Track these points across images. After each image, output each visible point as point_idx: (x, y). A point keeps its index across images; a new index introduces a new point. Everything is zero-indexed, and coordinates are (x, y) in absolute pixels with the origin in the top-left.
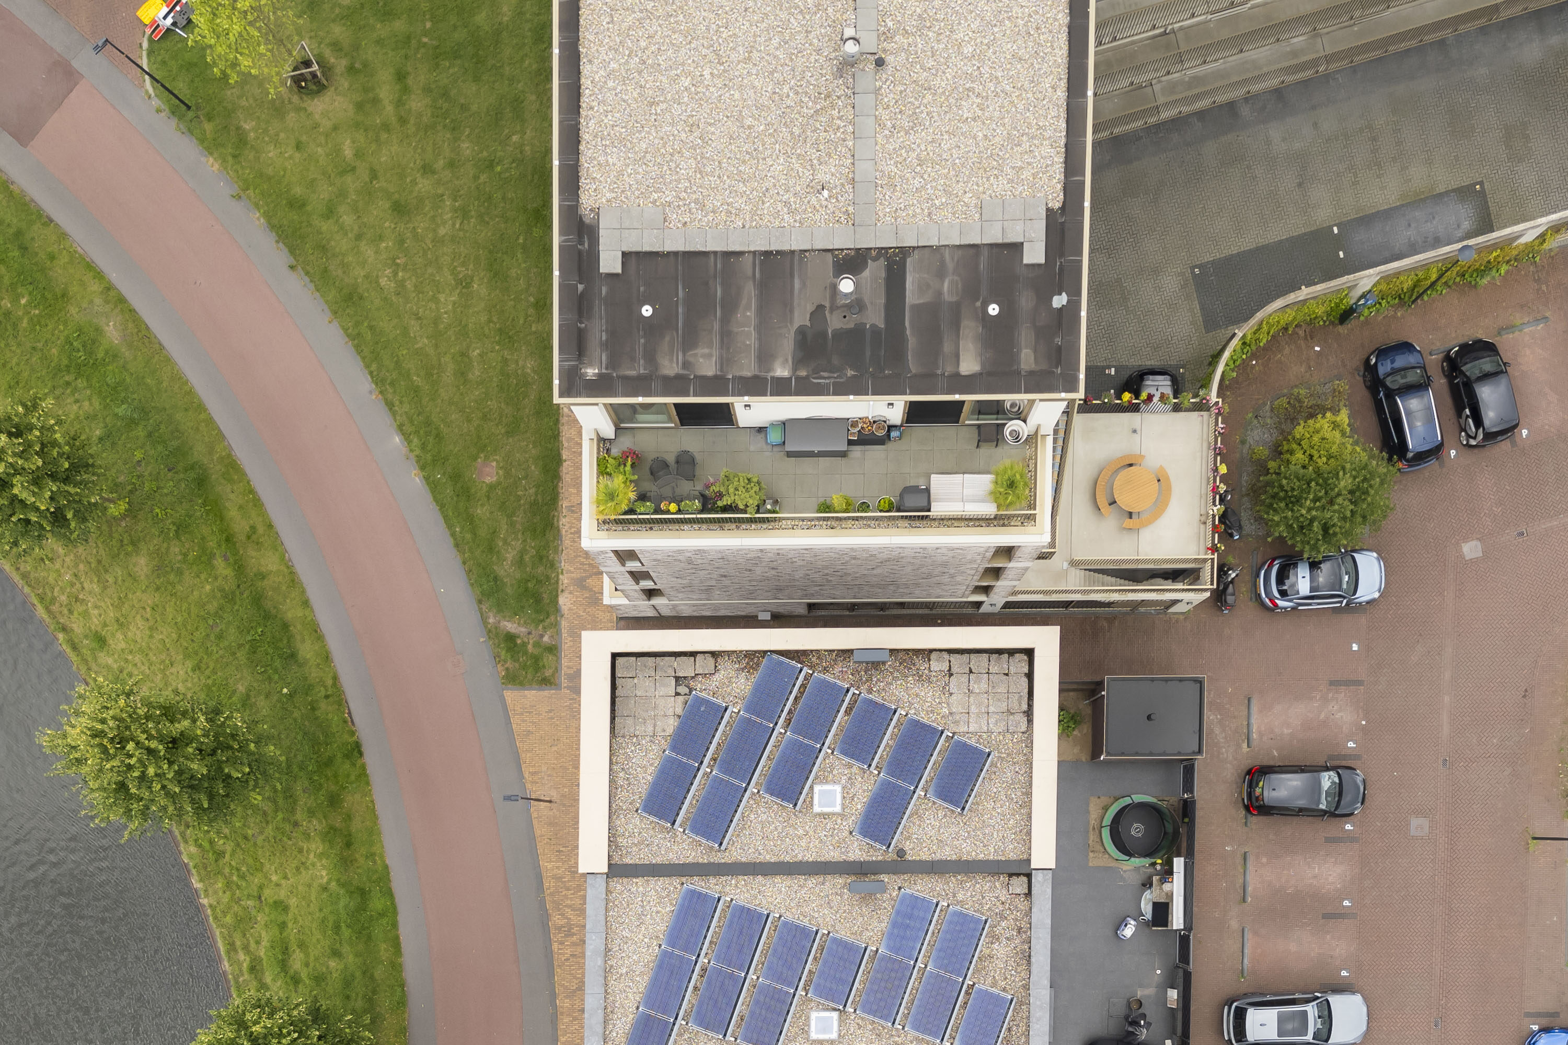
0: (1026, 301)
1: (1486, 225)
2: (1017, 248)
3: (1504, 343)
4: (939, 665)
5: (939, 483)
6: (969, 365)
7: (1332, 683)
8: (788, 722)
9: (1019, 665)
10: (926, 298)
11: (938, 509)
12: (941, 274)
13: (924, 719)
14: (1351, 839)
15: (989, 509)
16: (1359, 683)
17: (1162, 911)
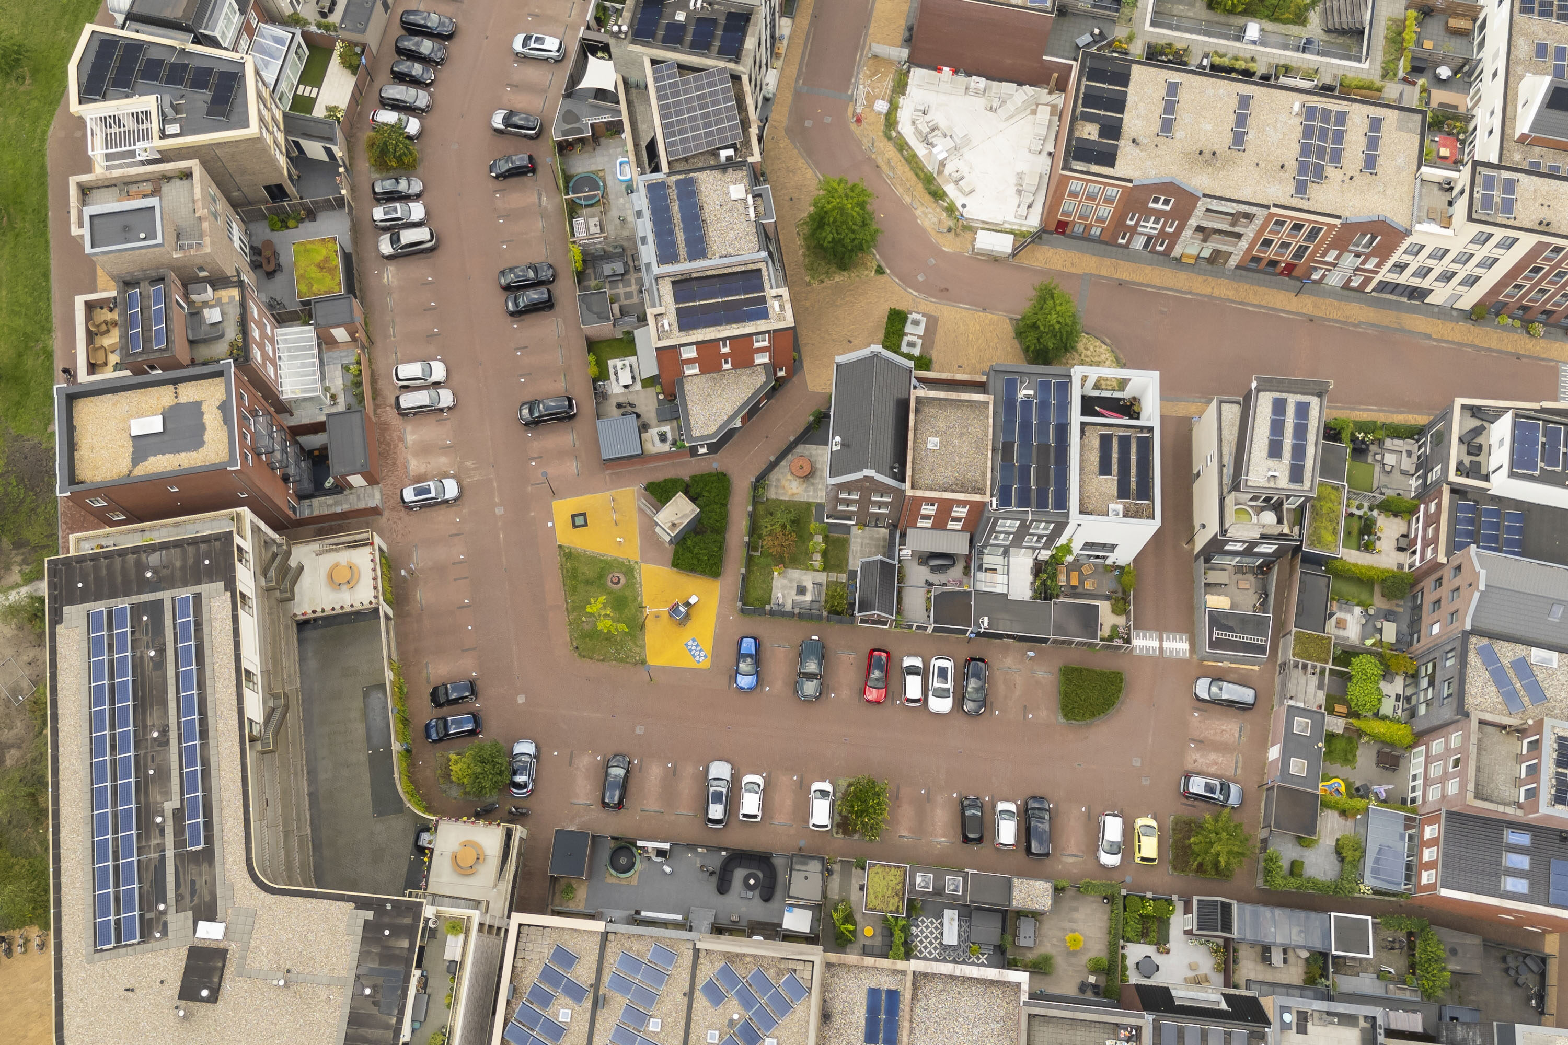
0: (386, 920)
1: (382, 687)
2: (366, 921)
3: (435, 681)
4: (519, 963)
5: (448, 956)
6: (405, 944)
7: (570, 764)
8: (532, 1030)
9: (525, 930)
10: (377, 959)
11: (458, 959)
12: (369, 952)
13: (540, 971)
14: (640, 762)
15: (462, 937)
16: (572, 753)
17: (661, 853)
